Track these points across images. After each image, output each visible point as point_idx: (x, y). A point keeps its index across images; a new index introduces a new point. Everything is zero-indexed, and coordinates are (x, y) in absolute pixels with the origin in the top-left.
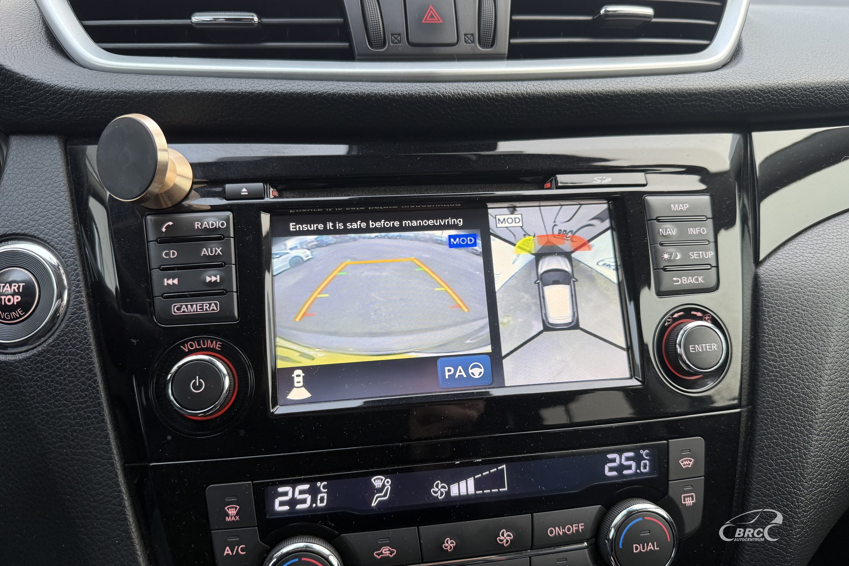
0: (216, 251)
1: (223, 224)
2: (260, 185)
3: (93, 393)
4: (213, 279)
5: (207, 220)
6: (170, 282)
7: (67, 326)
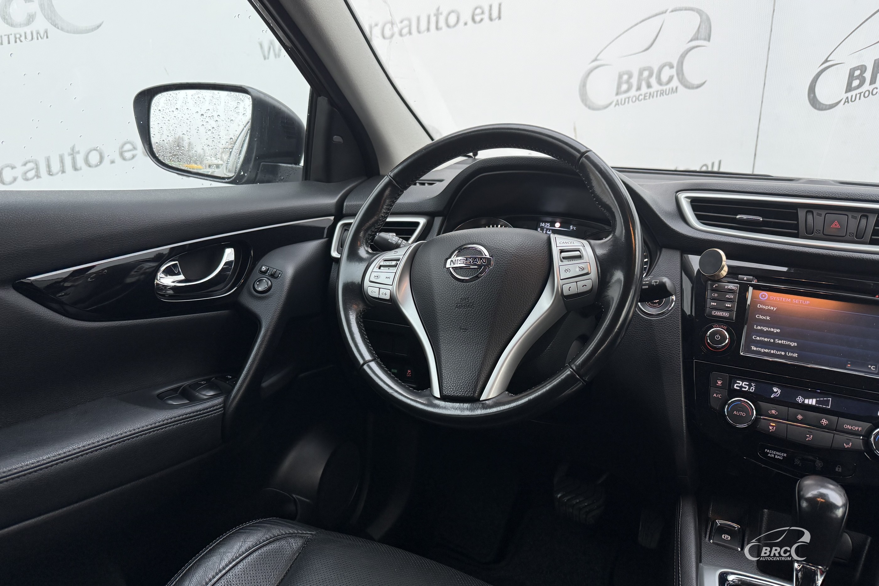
0: (731, 297)
1: (735, 288)
2: (752, 277)
3: (678, 335)
4: (729, 305)
5: (730, 286)
6: (713, 304)
7: (673, 312)
